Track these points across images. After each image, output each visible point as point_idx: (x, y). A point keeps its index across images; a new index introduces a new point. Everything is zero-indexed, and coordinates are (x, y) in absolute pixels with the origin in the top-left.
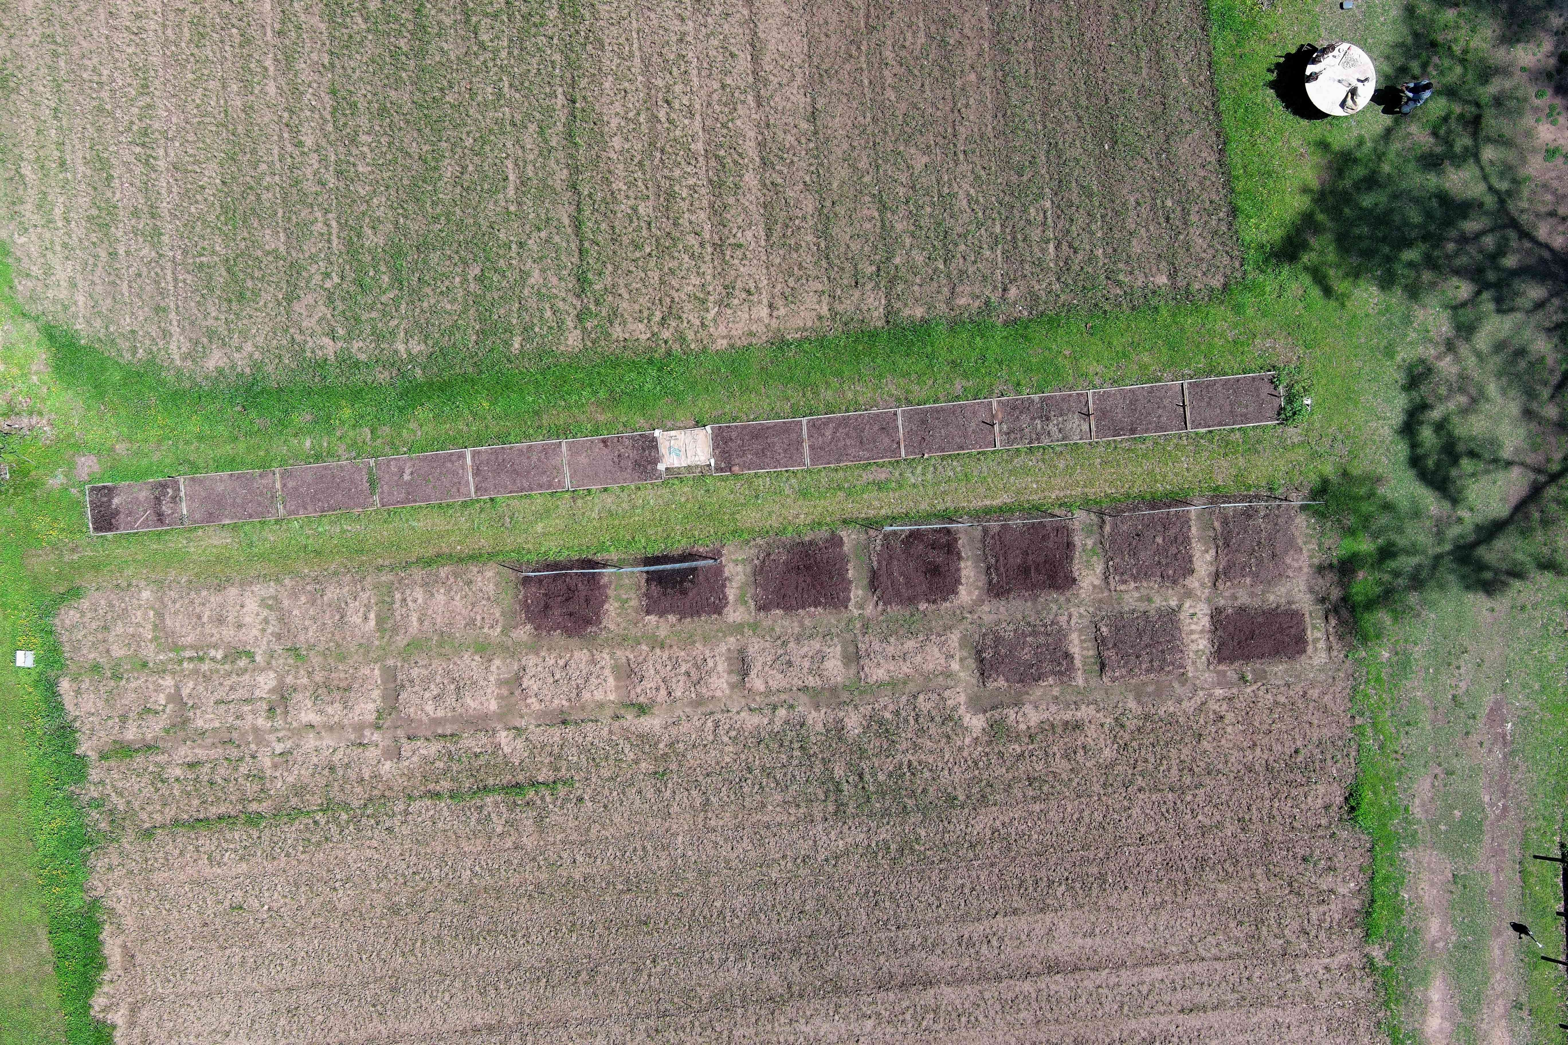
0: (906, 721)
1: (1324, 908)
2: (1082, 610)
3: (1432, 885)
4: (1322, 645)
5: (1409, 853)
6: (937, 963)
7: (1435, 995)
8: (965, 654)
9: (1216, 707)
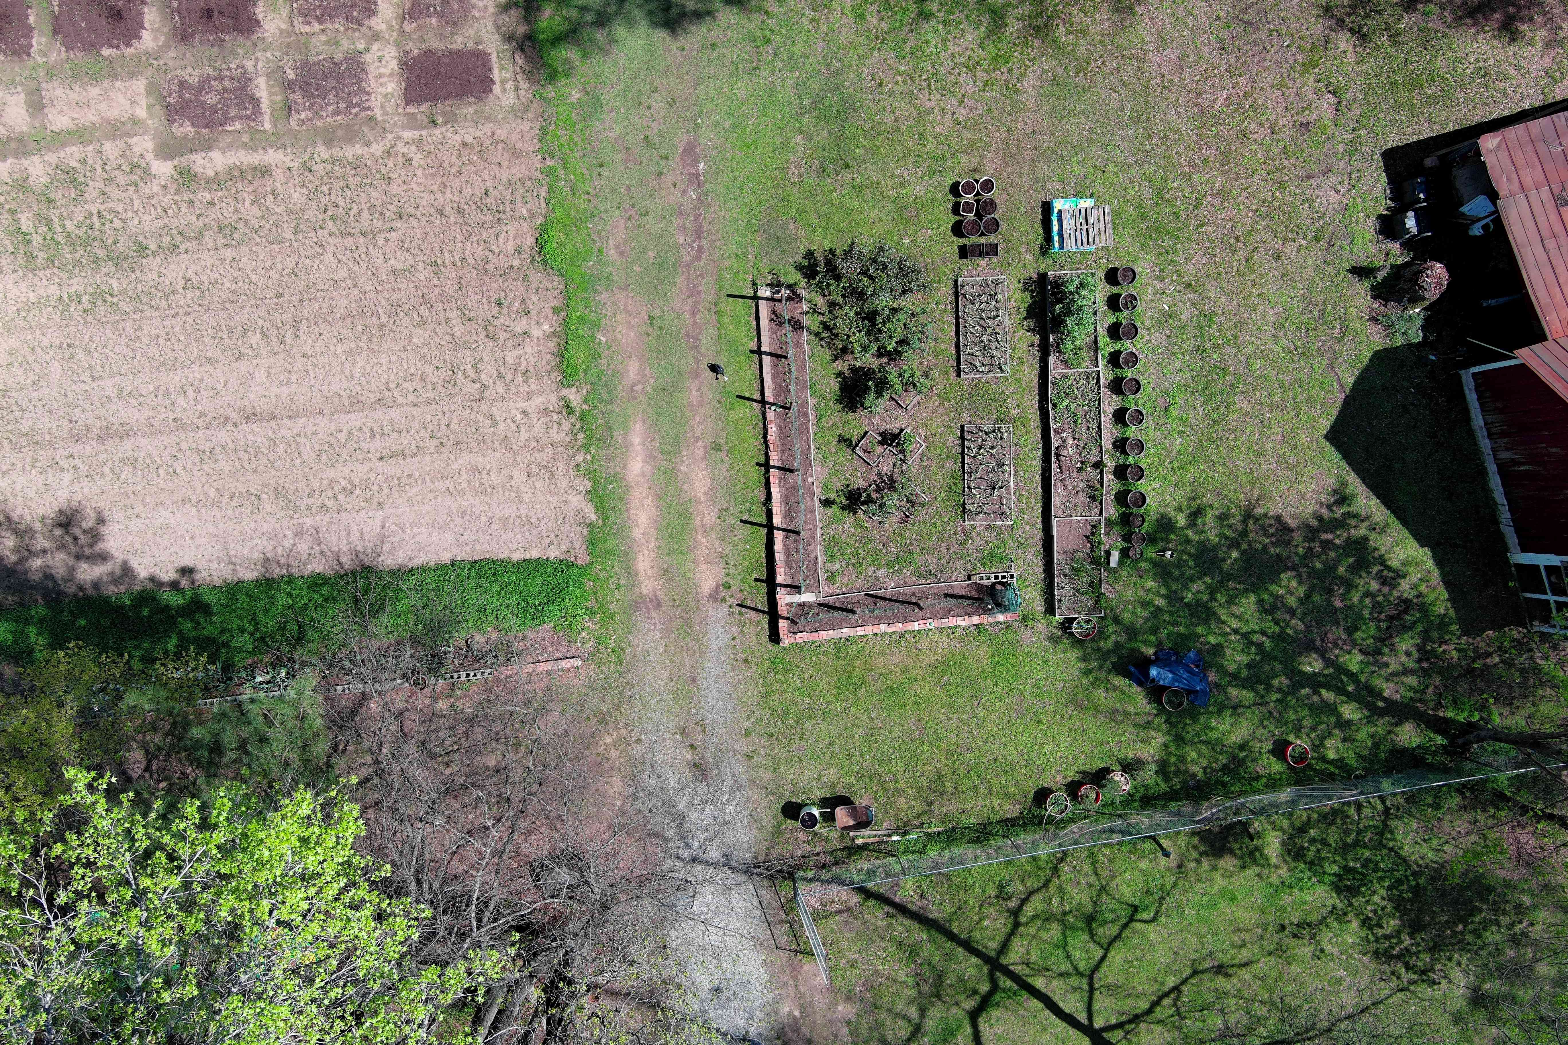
0: (93, 170)
1: (520, 351)
2: (269, 55)
3: (630, 327)
4: (510, 85)
5: (605, 295)
6: (134, 415)
7: (636, 440)
8: (152, 101)
9: (405, 150)
